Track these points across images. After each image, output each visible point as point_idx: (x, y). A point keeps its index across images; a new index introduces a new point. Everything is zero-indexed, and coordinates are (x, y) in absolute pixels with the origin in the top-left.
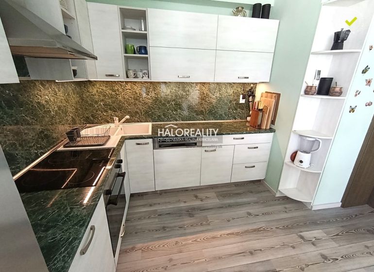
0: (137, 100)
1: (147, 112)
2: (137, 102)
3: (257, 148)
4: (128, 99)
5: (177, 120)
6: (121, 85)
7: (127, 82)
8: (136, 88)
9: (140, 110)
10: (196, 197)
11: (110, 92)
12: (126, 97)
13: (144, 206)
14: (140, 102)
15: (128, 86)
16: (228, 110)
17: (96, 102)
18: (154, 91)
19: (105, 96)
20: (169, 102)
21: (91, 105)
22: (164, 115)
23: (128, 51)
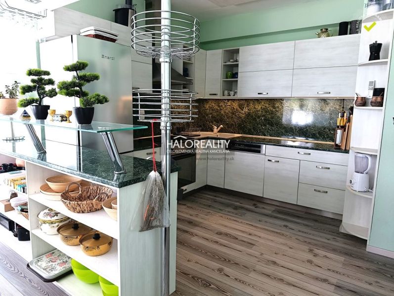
0: (233, 114)
1: (240, 125)
2: (234, 116)
3: (329, 168)
4: (228, 114)
5: (265, 135)
6: (224, 102)
7: (228, 100)
8: (234, 104)
9: (235, 123)
10: (254, 205)
11: (217, 107)
12: (227, 111)
13: (209, 195)
14: (236, 116)
15: (229, 103)
16: (323, 129)
17: (207, 115)
18: (248, 107)
19: (213, 110)
20: (259, 117)
21: (204, 117)
22: (254, 128)
23: (228, 77)
